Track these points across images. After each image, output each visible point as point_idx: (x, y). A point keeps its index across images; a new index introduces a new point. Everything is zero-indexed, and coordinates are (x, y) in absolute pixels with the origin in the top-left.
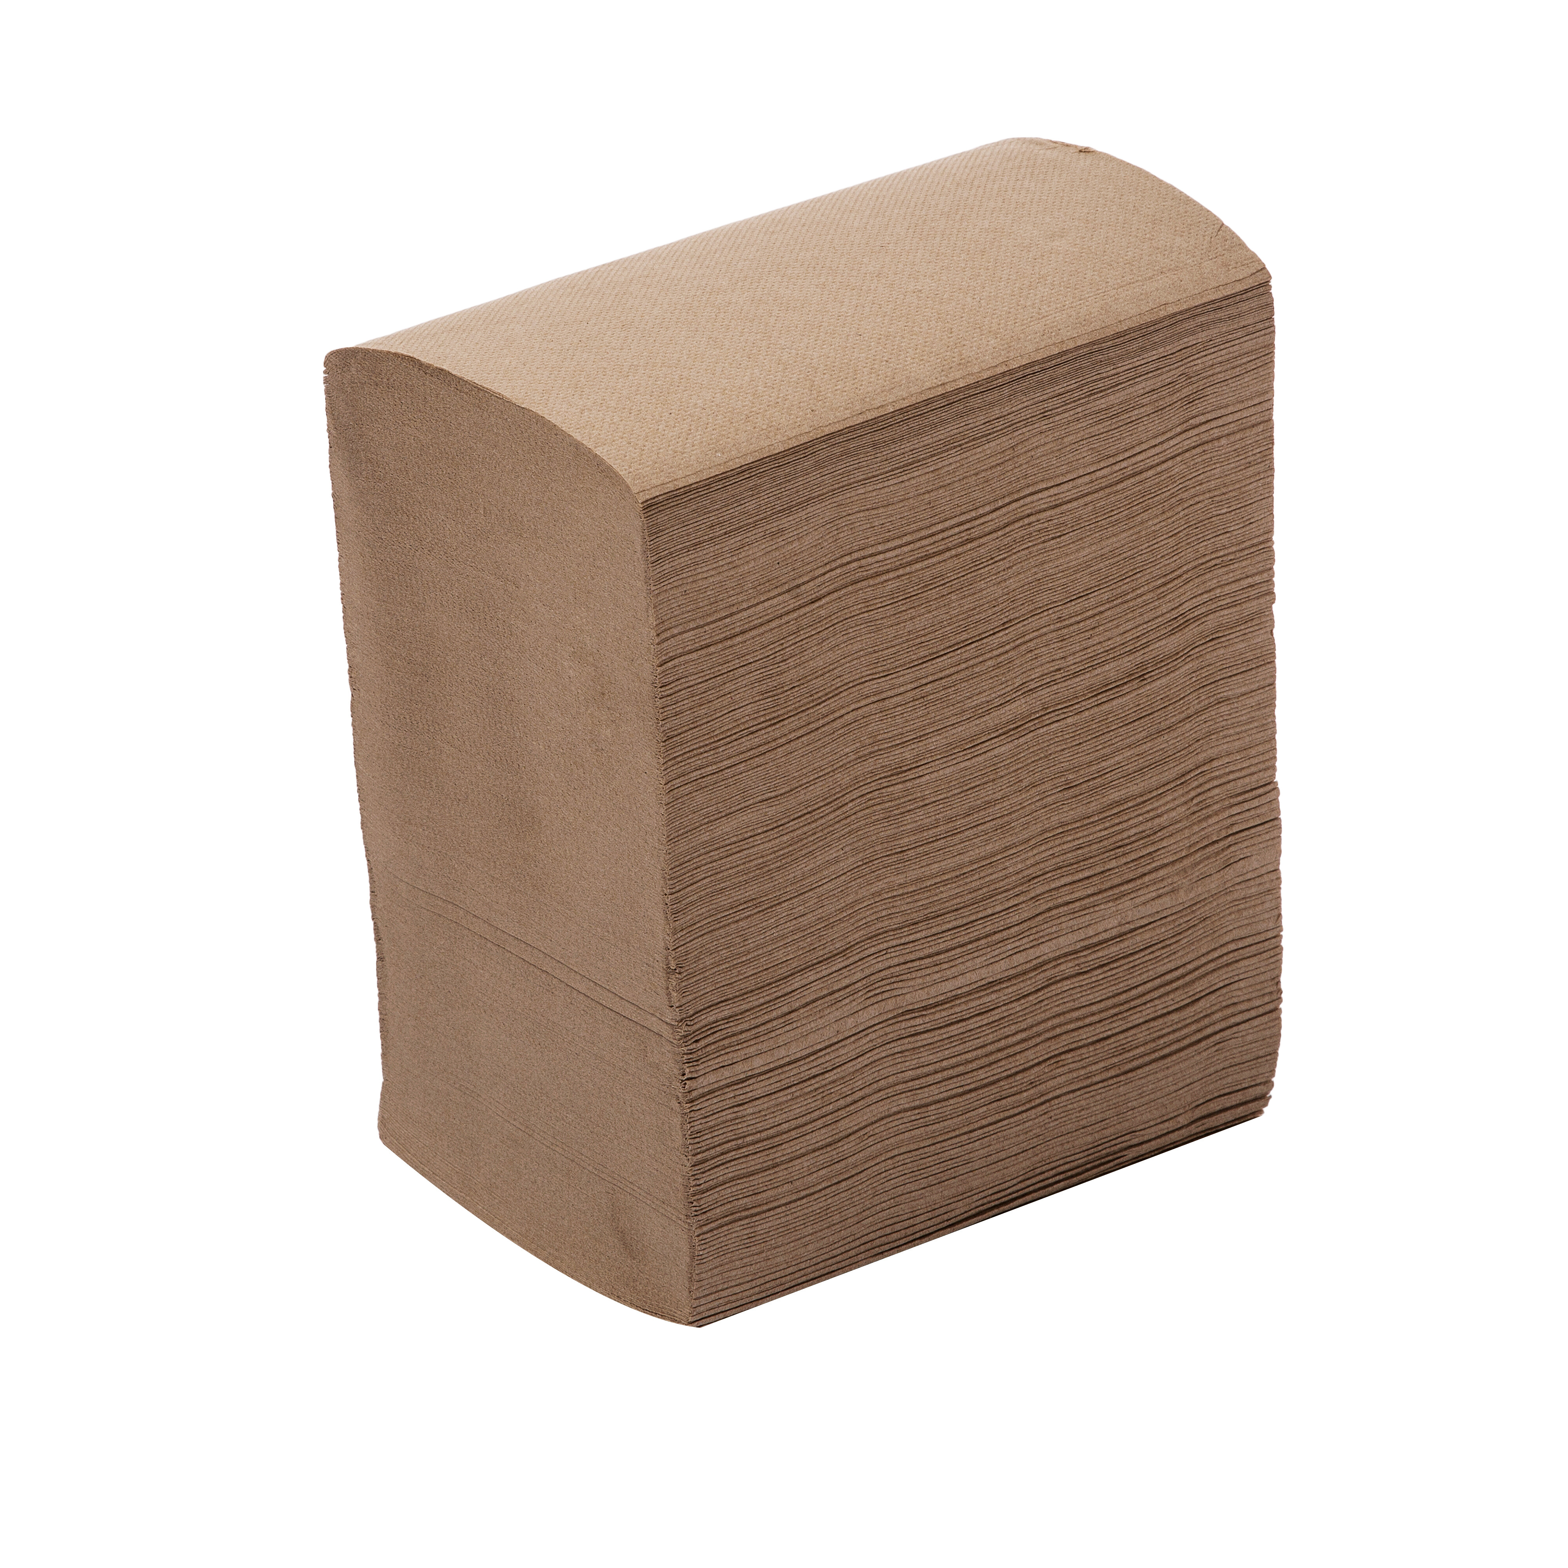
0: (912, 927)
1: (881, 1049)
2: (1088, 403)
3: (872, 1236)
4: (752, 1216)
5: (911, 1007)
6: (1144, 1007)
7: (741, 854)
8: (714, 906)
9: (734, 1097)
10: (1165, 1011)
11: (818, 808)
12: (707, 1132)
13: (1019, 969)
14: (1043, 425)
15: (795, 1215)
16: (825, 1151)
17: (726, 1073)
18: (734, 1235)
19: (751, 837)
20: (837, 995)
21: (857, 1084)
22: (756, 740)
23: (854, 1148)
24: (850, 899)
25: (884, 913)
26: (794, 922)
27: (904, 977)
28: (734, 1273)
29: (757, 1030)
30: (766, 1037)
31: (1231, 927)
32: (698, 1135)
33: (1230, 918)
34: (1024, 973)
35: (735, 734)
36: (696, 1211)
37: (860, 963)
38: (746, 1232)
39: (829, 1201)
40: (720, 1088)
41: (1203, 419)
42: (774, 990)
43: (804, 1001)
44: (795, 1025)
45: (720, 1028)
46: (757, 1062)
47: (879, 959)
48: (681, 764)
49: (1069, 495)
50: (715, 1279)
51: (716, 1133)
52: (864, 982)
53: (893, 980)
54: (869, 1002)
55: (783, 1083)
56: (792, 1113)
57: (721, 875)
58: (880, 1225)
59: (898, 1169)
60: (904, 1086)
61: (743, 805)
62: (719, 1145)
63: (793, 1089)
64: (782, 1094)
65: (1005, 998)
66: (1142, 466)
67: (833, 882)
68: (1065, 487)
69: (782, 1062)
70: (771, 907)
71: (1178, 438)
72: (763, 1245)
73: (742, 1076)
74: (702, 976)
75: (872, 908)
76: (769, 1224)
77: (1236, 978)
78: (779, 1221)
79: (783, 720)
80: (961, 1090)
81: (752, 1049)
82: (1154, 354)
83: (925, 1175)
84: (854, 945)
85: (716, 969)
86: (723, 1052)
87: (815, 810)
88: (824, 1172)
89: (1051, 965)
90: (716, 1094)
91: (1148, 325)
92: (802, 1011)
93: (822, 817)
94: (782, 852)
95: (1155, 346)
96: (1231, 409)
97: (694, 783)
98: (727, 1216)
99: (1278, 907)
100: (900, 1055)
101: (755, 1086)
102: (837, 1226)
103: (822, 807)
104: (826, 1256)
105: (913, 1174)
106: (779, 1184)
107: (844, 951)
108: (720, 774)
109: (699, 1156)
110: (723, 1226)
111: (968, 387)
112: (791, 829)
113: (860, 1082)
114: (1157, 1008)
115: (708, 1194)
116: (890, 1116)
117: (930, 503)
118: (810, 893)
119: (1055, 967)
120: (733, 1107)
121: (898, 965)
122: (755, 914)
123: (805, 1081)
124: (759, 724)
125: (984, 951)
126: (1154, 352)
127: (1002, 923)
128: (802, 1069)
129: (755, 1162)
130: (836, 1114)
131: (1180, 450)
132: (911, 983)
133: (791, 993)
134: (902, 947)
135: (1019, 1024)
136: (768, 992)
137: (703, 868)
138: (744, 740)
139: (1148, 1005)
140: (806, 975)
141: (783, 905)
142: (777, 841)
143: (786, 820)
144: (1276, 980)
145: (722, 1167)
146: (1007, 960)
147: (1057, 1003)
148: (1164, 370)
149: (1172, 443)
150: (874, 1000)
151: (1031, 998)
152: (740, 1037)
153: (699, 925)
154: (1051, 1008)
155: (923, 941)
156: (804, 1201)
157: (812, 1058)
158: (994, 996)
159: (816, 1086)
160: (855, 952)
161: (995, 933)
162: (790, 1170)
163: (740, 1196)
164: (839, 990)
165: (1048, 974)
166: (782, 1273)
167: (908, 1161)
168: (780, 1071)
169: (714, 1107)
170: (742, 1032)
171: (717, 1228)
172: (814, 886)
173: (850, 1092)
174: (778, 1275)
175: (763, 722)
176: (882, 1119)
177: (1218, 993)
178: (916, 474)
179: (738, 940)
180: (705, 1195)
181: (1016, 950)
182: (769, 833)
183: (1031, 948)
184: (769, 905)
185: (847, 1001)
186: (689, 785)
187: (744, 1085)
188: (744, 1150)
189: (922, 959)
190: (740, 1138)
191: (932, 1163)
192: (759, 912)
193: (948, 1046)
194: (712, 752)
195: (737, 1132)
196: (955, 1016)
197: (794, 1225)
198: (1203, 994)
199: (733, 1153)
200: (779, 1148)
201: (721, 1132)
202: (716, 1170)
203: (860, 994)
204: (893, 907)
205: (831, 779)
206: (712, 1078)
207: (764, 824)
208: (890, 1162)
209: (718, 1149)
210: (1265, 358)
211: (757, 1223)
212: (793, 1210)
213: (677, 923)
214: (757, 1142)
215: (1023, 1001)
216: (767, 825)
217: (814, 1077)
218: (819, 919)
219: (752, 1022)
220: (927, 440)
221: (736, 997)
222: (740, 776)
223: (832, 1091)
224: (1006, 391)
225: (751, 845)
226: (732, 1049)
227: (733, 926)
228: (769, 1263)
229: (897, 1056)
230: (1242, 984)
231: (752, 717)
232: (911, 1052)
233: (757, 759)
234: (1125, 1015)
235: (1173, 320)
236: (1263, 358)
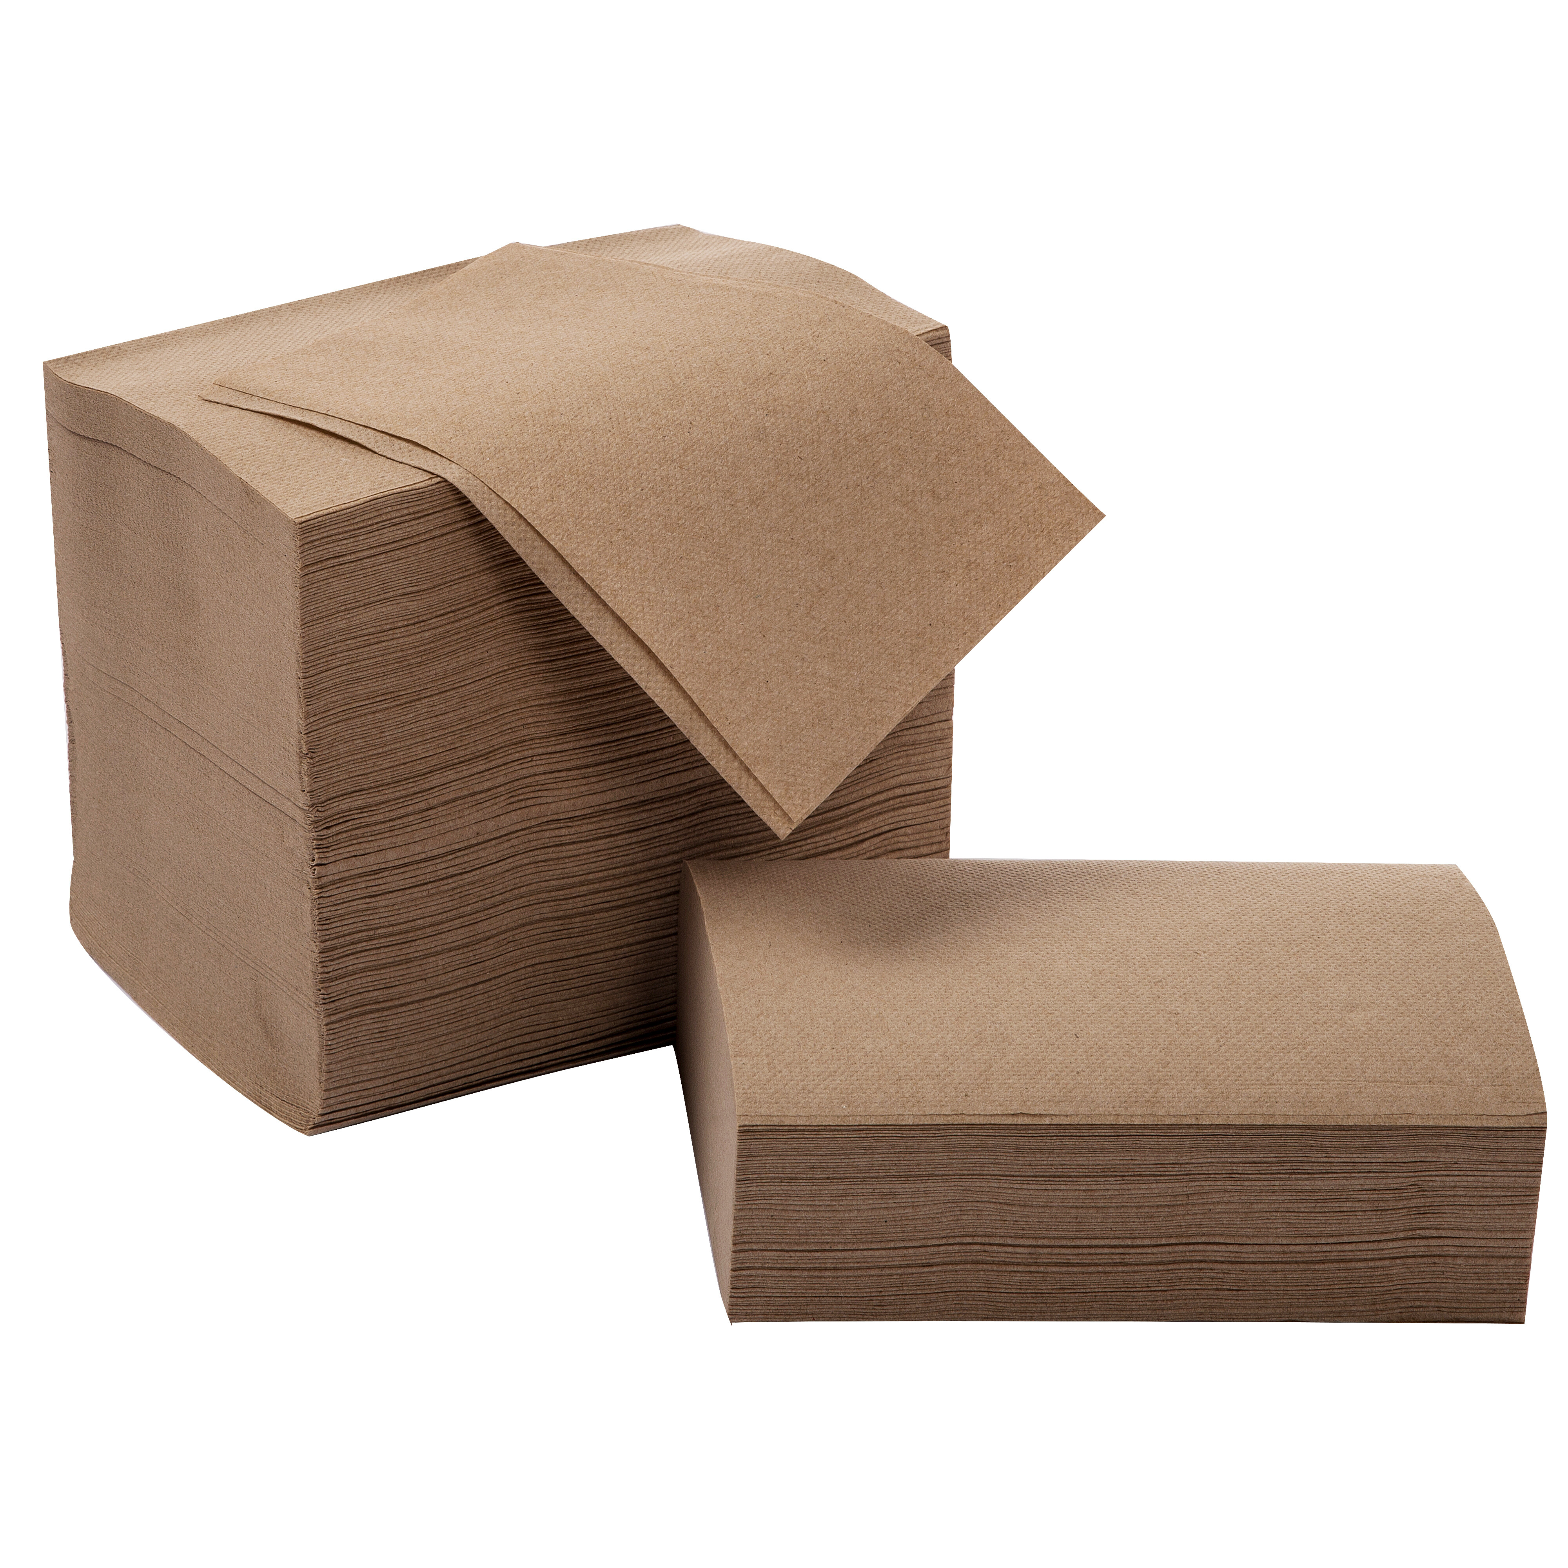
0: (559, 738)
1: (523, 856)
2: (1289, 1179)
3: (510, 1042)
4: (383, 1009)
5: (555, 817)
6: (804, 843)
7: (380, 645)
8: (349, 694)
9: (366, 888)
10: (826, 848)
11: (463, 608)
12: (336, 919)
13: (672, 791)
14: (1229, 1184)
15: (429, 1013)
16: (461, 951)
17: (358, 862)
18: (364, 1028)
19: (391, 629)
20: (478, 797)
21: (498, 888)
22: (399, 532)
23: (493, 952)
24: (495, 702)
25: (530, 720)
26: (435, 719)
27: (549, 786)
28: (364, 1067)
29: (391, 824)
30: (401, 831)
31: (898, 772)
32: (328, 922)
33: (897, 762)
34: (678, 796)
35: (377, 523)
36: (324, 999)
37: (503, 768)
38: (376, 1026)
39: (465, 1002)
40: (351, 877)
41: (1435, 1233)
42: (411, 785)
43: (443, 799)
44: (432, 822)
45: (353, 817)
46: (391, 855)
47: (523, 766)
48: (319, 549)
49: (1253, 1258)
50: (345, 1071)
51: (346, 922)
52: (507, 787)
53: (537, 788)
54: (511, 807)
55: (418, 878)
56: (428, 910)
57: (358, 664)
58: (519, 1032)
59: (539, 978)
60: (547, 895)
61: (382, 597)
62: (349, 934)
63: (429, 886)
64: (416, 889)
65: (657, 818)
66: (1350, 1255)
67: (476, 684)
68: (1249, 1249)
69: (417, 858)
70: (411, 702)
71: (1400, 1243)
72: (395, 1041)
73: (375, 868)
74: (335, 763)
75: (517, 714)
76: (402, 1020)
77: (903, 824)
78: (412, 1018)
79: (428, 515)
80: (607, 905)
81: (386, 842)
82: (1381, 1157)
83: (567, 987)
84: (497, 749)
85: (350, 758)
86: (355, 842)
87: (459, 610)
88: (460, 972)
89: (707, 790)
90: (347, 883)
91: (1380, 1128)
92: (440, 809)
93: (466, 617)
94: (422, 648)
95: (1382, 1149)
96: (1471, 1234)
97: (331, 570)
98: (357, 1007)
99: (949, 757)
100: (543, 864)
101: (389, 879)
102: (473, 1029)
103: (466, 607)
104: (462, 1059)
105: (555, 984)
106: (410, 980)
107: (488, 753)
108: (359, 563)
109: (328, 943)
110: (353, 1017)
111: (1145, 1127)
112: (433, 626)
113: (501, 886)
114: (818, 844)
115: (337, 982)
116: (531, 923)
117: (1077, 1218)
118: (452, 692)
119: (710, 792)
120: (365, 897)
121: (544, 773)
122: (394, 707)
123: (442, 879)
124: (402, 516)
125: (635, 769)
126: (1380, 1155)
127: (655, 743)
128: (439, 867)
129: (385, 956)
130: (474, 916)
131: (1402, 1255)
132: (556, 793)
133: (429, 789)
134: (548, 756)
135: (670, 846)
136: (405, 787)
137: (338, 655)
138: (385, 531)
139: (809, 841)
140: (446, 774)
141: (423, 701)
142: (419, 636)
143: (428, 616)
144: (946, 830)
145: (351, 957)
146: (659, 780)
147: (712, 828)
148: (1390, 1174)
149: (1390, 1245)
150: (516, 806)
151: (683, 821)
152: (374, 828)
153: (333, 712)
154: (705, 833)
155: (570, 752)
156: (438, 1000)
157: (450, 857)
158: (644, 815)
159: (453, 885)
160: (498, 756)
161: (648, 752)
162: (424, 967)
163: (371, 989)
164: (481, 792)
165: (703, 798)
166: (416, 1072)
167: (551, 970)
168: (416, 866)
169: (344, 895)
170: (376, 824)
171: (347, 1019)
172: (456, 686)
173: (489, 895)
174: (411, 1073)
175: (407, 515)
176: (524, 925)
177: (883, 837)
178: (1063, 1187)
179: (374, 731)
180: (333, 983)
181: (669, 772)
182: (410, 628)
183: (685, 770)
184: (408, 700)
185: (488, 804)
186: (326, 571)
187: (376, 876)
188: (375, 942)
189: (570, 770)
190: (372, 929)
191: (575, 976)
192: (398, 705)
193: (595, 859)
194: (352, 540)
195: (369, 923)
196: (603, 831)
197: (428, 1023)
198: (867, 835)
199: (364, 944)
200: (413, 944)
201: (351, 921)
202: (344, 959)
203: (503, 798)
204: (540, 715)
205: (476, 580)
206: (342, 866)
207: (405, 618)
208: (529, 969)
209: (348, 938)
210: (1525, 1198)
211: (388, 1018)
212: (427, 1008)
213: (310, 707)
214: (390, 936)
215: (675, 823)
216: (408, 620)
217: (452, 876)
218: (461, 719)
219: (387, 814)
220: (1081, 1160)
221: (372, 788)
222: (380, 567)
223: (471, 892)
224: (1188, 1142)
225: (391, 637)
226: (365, 839)
227: (369, 717)
228: (402, 1060)
229: (540, 864)
230: (909, 830)
231: (395, 508)
232: (556, 862)
233: (398, 552)
234: (784, 848)
235: (1413, 1132)
236: (1523, 1198)
